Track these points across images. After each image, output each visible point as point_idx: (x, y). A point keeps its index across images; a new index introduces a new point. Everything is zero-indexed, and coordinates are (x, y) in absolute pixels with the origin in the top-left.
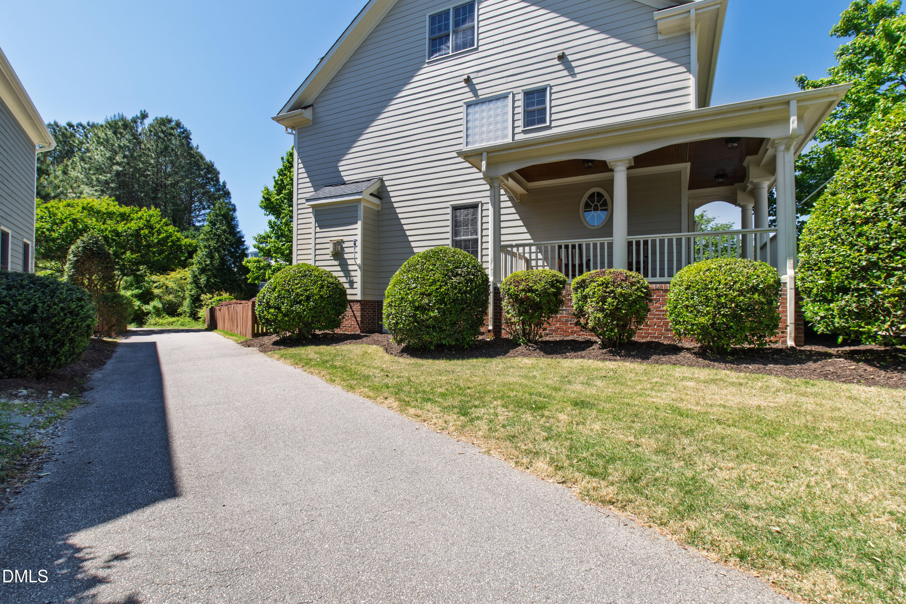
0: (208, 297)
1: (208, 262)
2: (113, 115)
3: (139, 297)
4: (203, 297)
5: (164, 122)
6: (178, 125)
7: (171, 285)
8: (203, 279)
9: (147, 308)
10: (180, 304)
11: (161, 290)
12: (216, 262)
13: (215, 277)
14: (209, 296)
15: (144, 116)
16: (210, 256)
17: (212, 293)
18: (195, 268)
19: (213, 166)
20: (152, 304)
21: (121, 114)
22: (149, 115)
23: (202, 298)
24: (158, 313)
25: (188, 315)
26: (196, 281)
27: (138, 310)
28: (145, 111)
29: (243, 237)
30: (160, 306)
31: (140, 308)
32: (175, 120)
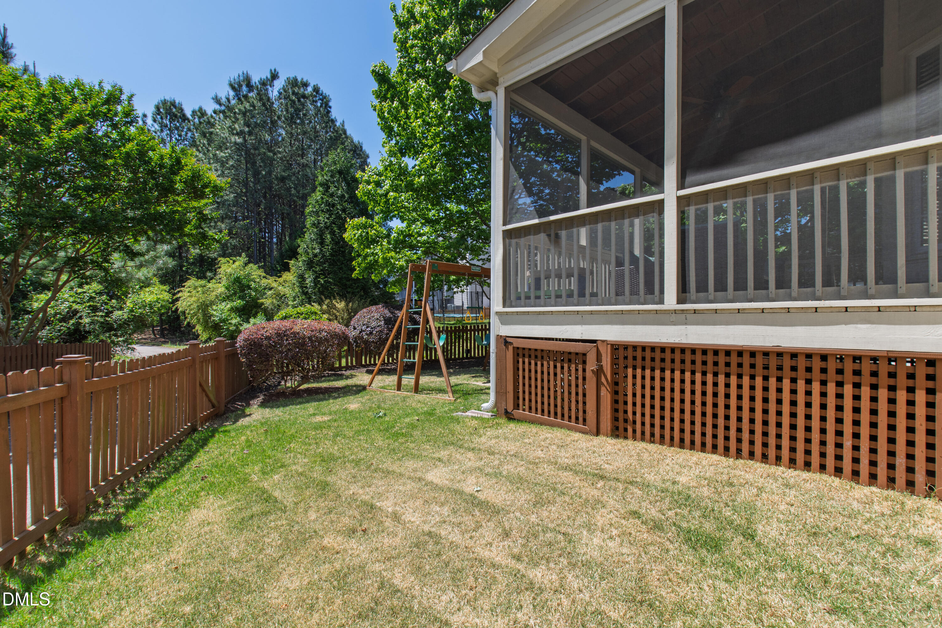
1: (317, 251)
2: (236, 76)
3: (239, 311)
5: (294, 83)
6: (316, 90)
7: (284, 291)
8: (310, 279)
11: (271, 300)
12: (327, 250)
13: (327, 275)
15: (274, 76)
16: (320, 239)
19: (361, 147)
20: (252, 320)
21: (245, 72)
22: (280, 75)
28: (275, 70)
31: (237, 328)
32: (312, 85)
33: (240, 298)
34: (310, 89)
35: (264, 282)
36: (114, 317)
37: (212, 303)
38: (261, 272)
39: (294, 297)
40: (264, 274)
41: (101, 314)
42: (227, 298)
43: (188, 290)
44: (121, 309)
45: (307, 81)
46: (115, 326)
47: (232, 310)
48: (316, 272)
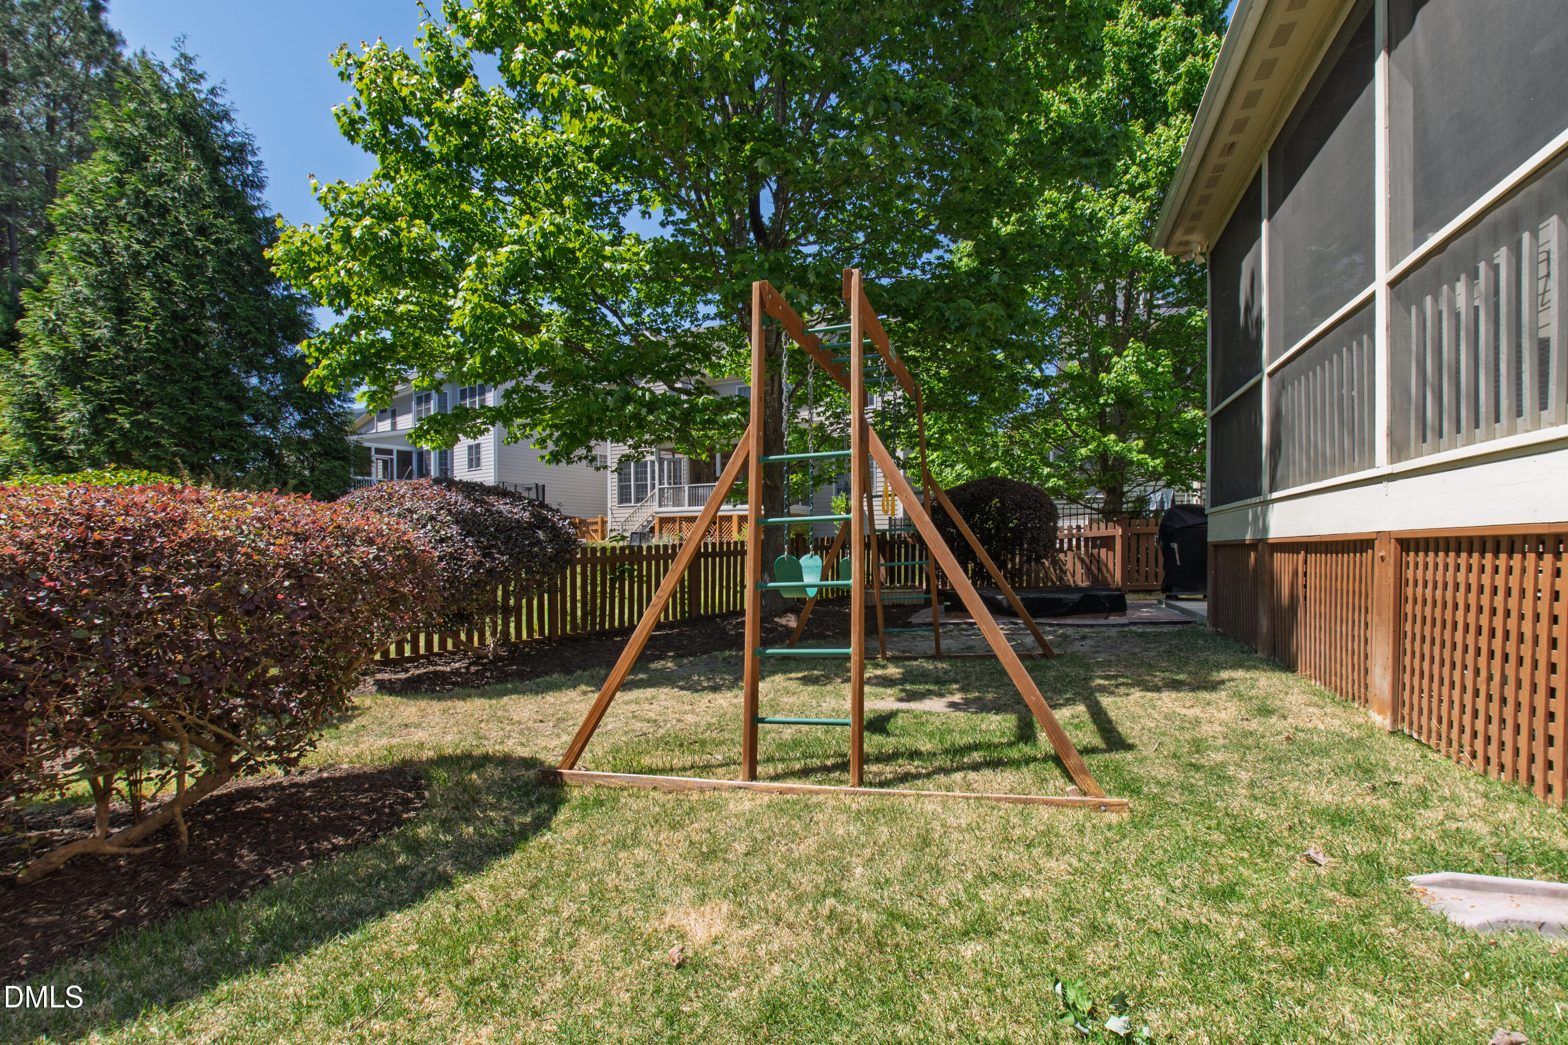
48: (98, 394)
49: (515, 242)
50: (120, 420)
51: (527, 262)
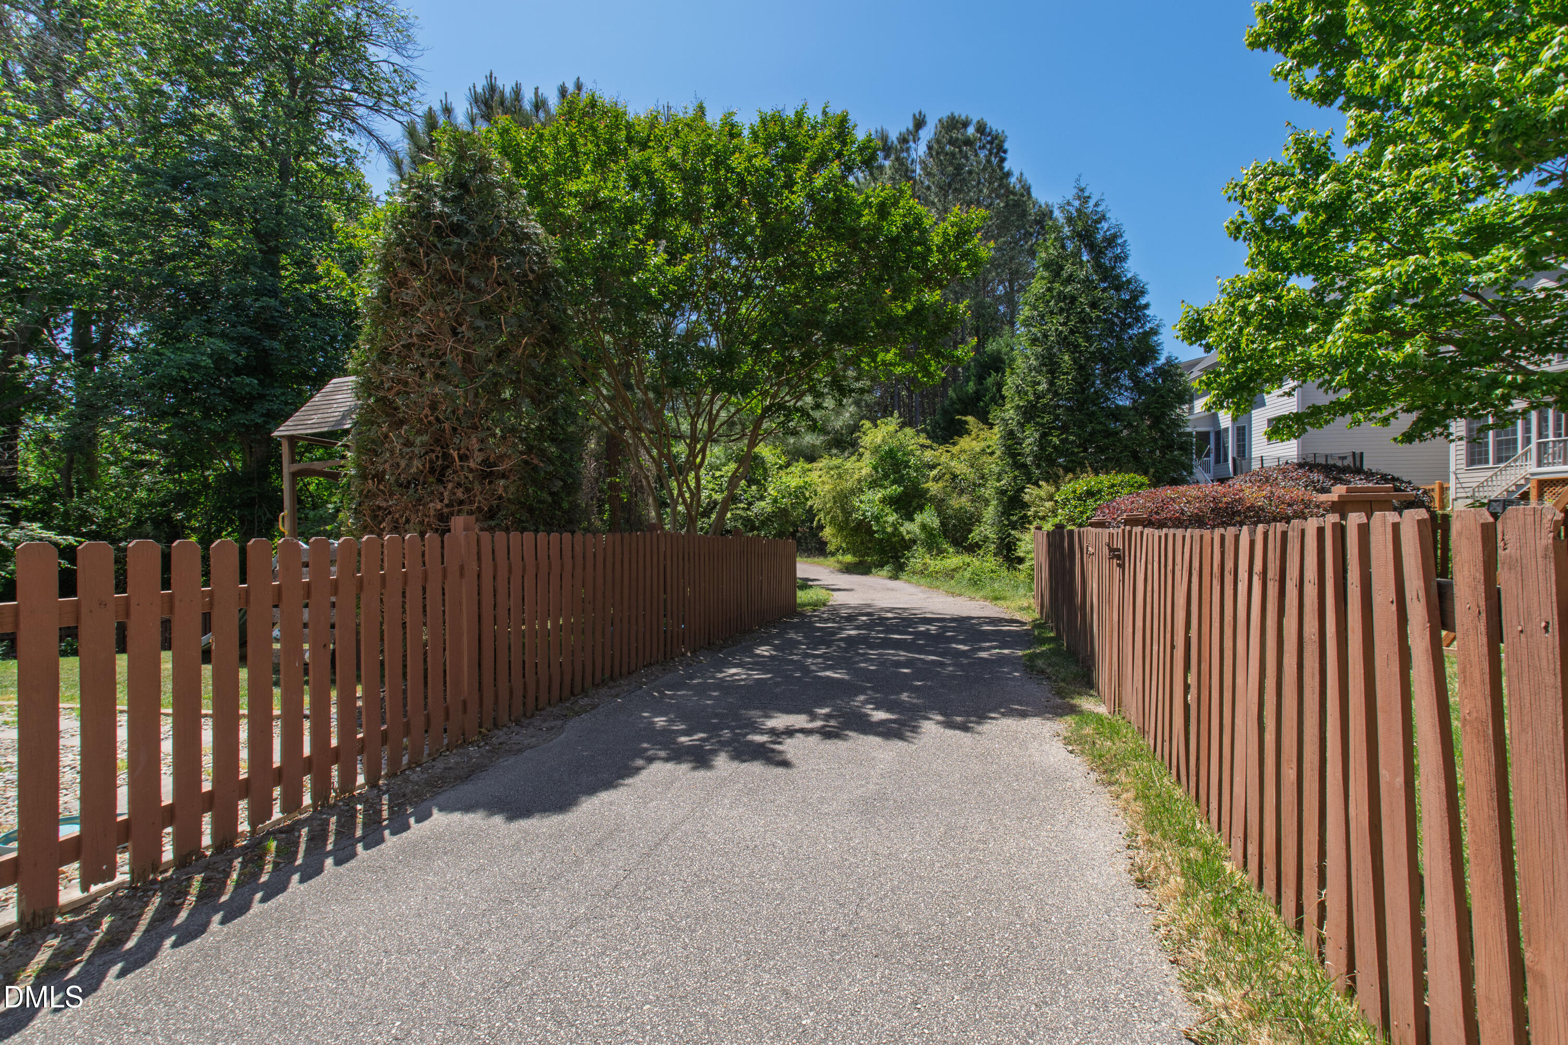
0: (1043, 494)
1: (1043, 387)
3: (896, 503)
4: (1030, 493)
5: (953, 124)
6: (981, 128)
7: (960, 468)
8: (1030, 440)
9: (911, 529)
10: (975, 519)
11: (941, 484)
12: (1065, 382)
13: (1064, 429)
14: (1046, 488)
15: (920, 123)
16: (1050, 365)
17: (1055, 480)
18: (1010, 413)
20: (918, 518)
22: (928, 118)
23: (1026, 498)
24: (932, 543)
25: (993, 547)
26: (1012, 450)
27: (893, 534)
28: (920, 113)
29: (1143, 293)
30: (935, 523)
31: (896, 529)
32: (975, 122)
33: (894, 482)
34: (971, 130)
35: (928, 455)
36: (755, 510)
37: (853, 492)
38: (923, 440)
39: (1000, 474)
40: (928, 442)
41: (742, 505)
42: (874, 484)
43: (819, 473)
44: (762, 498)
45: (967, 117)
46: (757, 524)
47: (883, 501)
48: (1042, 425)
49: (1376, 283)
50: (1054, 439)
51: (1389, 295)
